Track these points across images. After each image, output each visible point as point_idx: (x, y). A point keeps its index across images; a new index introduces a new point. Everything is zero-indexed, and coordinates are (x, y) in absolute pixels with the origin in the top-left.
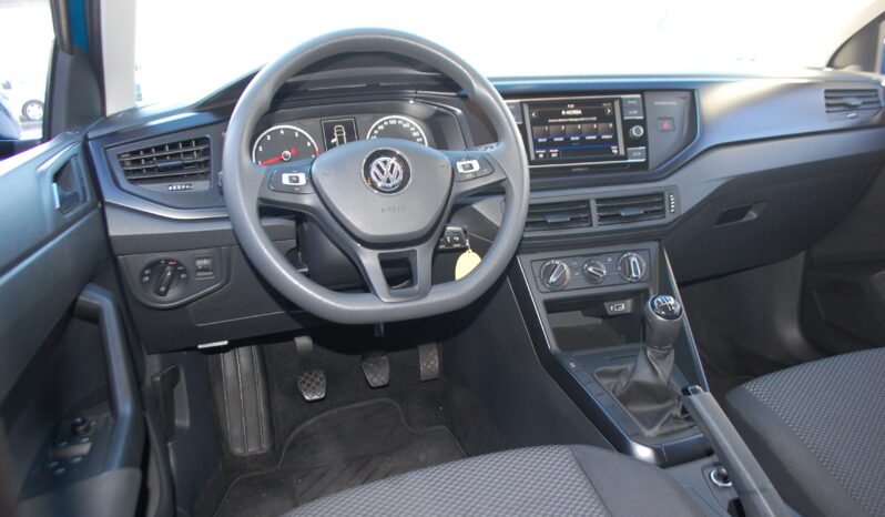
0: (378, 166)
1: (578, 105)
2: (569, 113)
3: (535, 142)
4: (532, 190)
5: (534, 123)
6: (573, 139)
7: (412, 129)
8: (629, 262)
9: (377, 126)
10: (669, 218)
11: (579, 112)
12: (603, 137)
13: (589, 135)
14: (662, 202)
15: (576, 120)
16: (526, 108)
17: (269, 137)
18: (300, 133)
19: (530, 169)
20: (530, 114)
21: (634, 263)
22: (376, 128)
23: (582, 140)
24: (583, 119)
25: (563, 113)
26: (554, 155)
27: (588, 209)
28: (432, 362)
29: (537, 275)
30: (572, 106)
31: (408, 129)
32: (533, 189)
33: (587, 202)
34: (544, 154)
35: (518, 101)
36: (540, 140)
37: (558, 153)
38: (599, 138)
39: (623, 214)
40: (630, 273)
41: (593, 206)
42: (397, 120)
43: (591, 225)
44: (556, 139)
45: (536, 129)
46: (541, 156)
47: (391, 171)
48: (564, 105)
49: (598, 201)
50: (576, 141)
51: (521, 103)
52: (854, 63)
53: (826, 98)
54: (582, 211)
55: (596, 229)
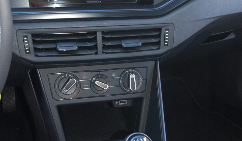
8: (129, 77)
10: (163, 50)
14: (159, 36)
21: (133, 79)
27: (95, 39)
28: (11, 102)
29: (52, 85)
33: (94, 33)
39: (124, 45)
40: (129, 86)
41: (99, 36)
43: (96, 53)
49: (103, 33)
54: (90, 41)
55: (101, 56)
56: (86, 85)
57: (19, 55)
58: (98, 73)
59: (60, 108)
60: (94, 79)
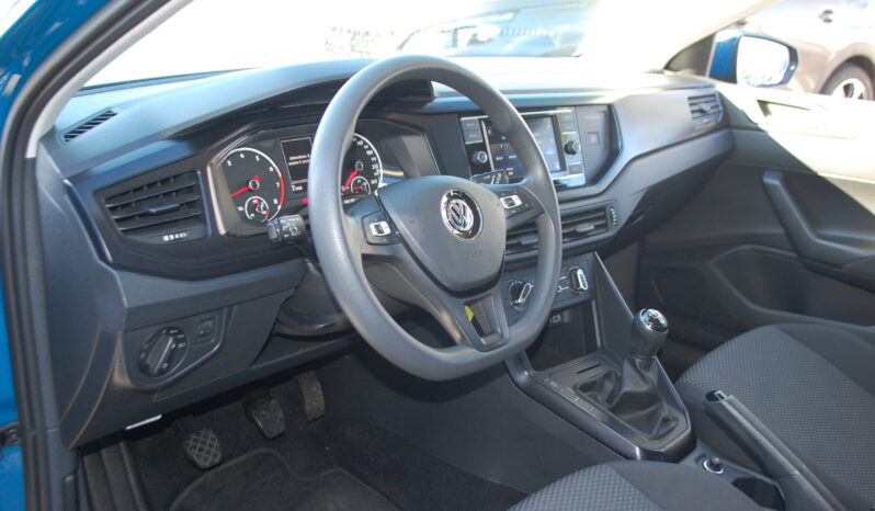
3: (495, 161)
5: (491, 140)
7: (366, 147)
8: (576, 275)
10: (613, 231)
14: (605, 216)
16: (483, 124)
17: (229, 163)
18: (260, 156)
20: (487, 131)
21: (581, 276)
26: (510, 174)
28: (318, 398)
29: (505, 296)
31: (362, 146)
35: (477, 118)
36: (498, 158)
37: (513, 171)
40: (578, 285)
44: (510, 157)
45: (494, 146)
51: (479, 120)
52: (689, 67)
53: (691, 105)
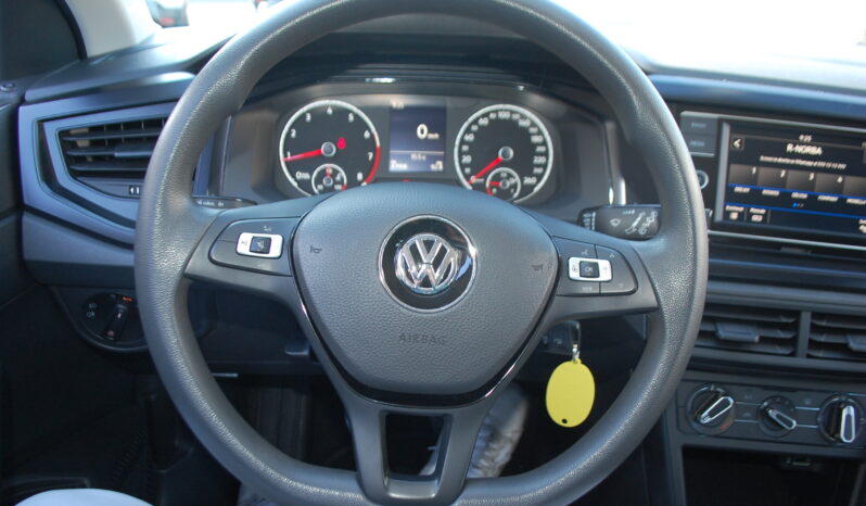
0: (414, 249)
1: (818, 137)
2: (799, 149)
3: (729, 190)
4: (711, 278)
5: (734, 157)
6: (795, 195)
7: (533, 130)
8: (840, 412)
9: (478, 119)
11: (818, 151)
12: (850, 201)
13: (826, 194)
15: (809, 163)
16: (726, 130)
18: (356, 115)
19: (710, 236)
20: (731, 142)
21: (848, 416)
22: (475, 122)
23: (812, 199)
24: (822, 164)
25: (790, 148)
26: (755, 218)
27: (795, 327)
30: (808, 138)
31: (526, 129)
32: (713, 276)
33: (796, 313)
34: (740, 214)
35: (715, 116)
36: (738, 189)
37: (764, 216)
38: (842, 201)
41: (806, 320)
42: (512, 112)
43: (792, 355)
44: (765, 192)
45: (737, 169)
46: (734, 216)
47: (436, 264)
48: (794, 135)
49: (817, 315)
50: (799, 200)
51: (720, 122)
54: (784, 327)
55: (800, 361)
56: (747, 414)
57: (644, 336)
58: (775, 393)
59: (689, 452)
60: (766, 404)
